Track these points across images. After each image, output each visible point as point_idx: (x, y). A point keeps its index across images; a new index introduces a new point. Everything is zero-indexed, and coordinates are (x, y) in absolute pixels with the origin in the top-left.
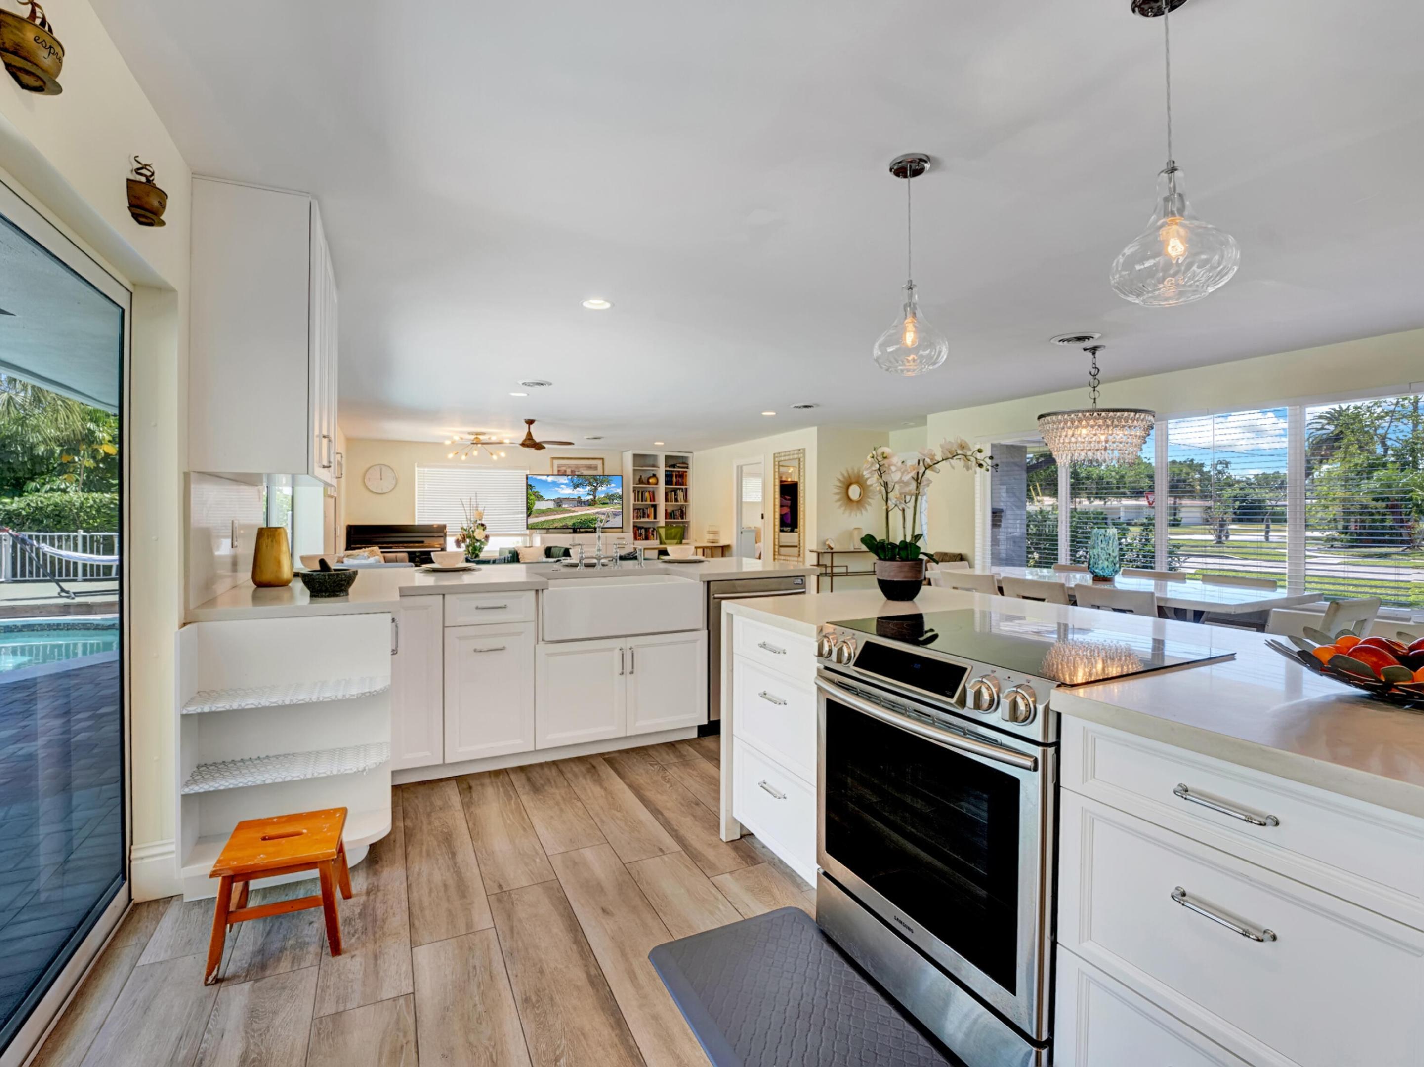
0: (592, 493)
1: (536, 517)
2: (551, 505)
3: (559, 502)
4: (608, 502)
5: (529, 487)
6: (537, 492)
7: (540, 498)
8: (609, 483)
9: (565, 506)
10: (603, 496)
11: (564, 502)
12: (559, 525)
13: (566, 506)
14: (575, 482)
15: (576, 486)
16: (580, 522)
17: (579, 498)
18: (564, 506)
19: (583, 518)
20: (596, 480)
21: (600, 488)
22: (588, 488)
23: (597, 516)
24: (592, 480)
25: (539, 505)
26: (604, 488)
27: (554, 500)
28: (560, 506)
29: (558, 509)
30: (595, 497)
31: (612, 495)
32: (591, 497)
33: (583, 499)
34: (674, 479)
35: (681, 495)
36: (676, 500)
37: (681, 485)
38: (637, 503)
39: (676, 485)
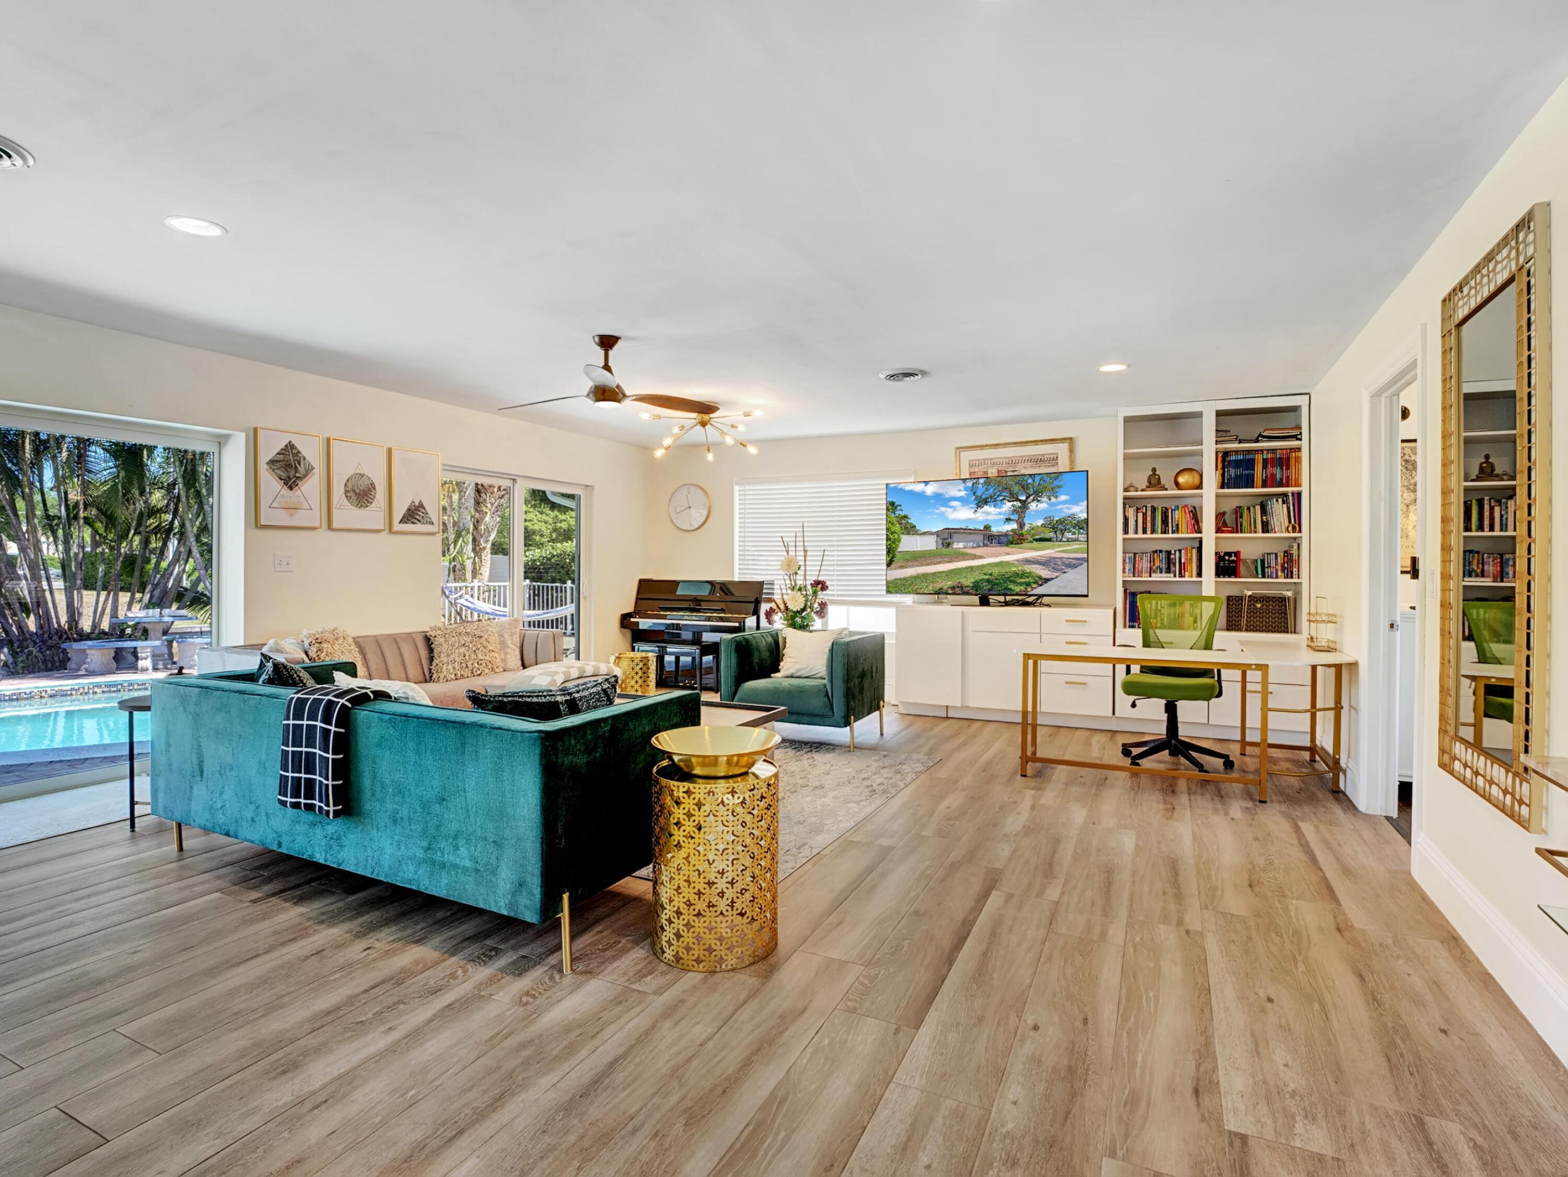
0: (1015, 517)
1: (902, 567)
2: (930, 544)
3: (947, 537)
4: (1052, 535)
5: (892, 507)
6: (905, 517)
7: (910, 530)
8: (1054, 492)
9: (958, 545)
10: (1040, 522)
11: (955, 536)
12: (947, 584)
13: (961, 545)
14: (979, 493)
15: (982, 502)
16: (988, 581)
17: (987, 528)
18: (955, 546)
19: (996, 571)
20: (1024, 487)
21: (1033, 506)
22: (1008, 505)
23: (1028, 568)
24: (1016, 489)
25: (908, 544)
26: (1043, 506)
27: (938, 534)
28: (949, 545)
29: (944, 550)
30: (1021, 526)
31: (1061, 522)
32: (1014, 526)
33: (995, 529)
34: (1259, 472)
35: (1279, 511)
36: (1266, 528)
37: (1281, 484)
38: (1131, 535)
39: (1264, 485)
